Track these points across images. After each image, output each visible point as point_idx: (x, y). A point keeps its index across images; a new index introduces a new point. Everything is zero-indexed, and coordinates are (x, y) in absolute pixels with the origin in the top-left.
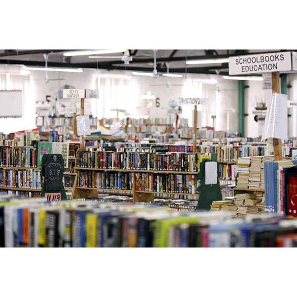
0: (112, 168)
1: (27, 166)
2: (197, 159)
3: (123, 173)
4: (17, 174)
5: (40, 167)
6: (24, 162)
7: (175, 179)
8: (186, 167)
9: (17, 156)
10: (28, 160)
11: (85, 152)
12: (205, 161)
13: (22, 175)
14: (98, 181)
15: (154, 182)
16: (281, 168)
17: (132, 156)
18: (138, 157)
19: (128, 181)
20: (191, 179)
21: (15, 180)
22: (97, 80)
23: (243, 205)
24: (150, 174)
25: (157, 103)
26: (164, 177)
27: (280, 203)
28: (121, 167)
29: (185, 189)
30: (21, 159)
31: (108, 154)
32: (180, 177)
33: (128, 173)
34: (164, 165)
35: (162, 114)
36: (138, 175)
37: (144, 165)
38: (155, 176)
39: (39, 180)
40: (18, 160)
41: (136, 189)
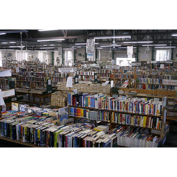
0: (25, 81)
1: (6, 84)
2: (46, 79)
3: (28, 82)
4: (3, 86)
5: (9, 84)
6: (5, 83)
7: (41, 84)
8: (44, 81)
9: (3, 81)
10: (6, 83)
11: (18, 76)
12: (48, 79)
13: (4, 86)
14: (22, 84)
15: (36, 84)
16: (72, 95)
17: (30, 78)
18: (32, 78)
19: (29, 84)
20: (45, 84)
21: (2, 87)
22: (17, 52)
23: (59, 94)
24: (35, 82)
25: (32, 57)
26: (38, 83)
27: (71, 103)
28: (28, 80)
29: (43, 86)
30: (4, 82)
31: (24, 77)
32: (42, 83)
33: (29, 82)
34: (38, 80)
35: (34, 60)
36: (32, 83)
37: (33, 80)
38: (36, 83)
39: (9, 87)
40: (3, 82)
41: (32, 86)
